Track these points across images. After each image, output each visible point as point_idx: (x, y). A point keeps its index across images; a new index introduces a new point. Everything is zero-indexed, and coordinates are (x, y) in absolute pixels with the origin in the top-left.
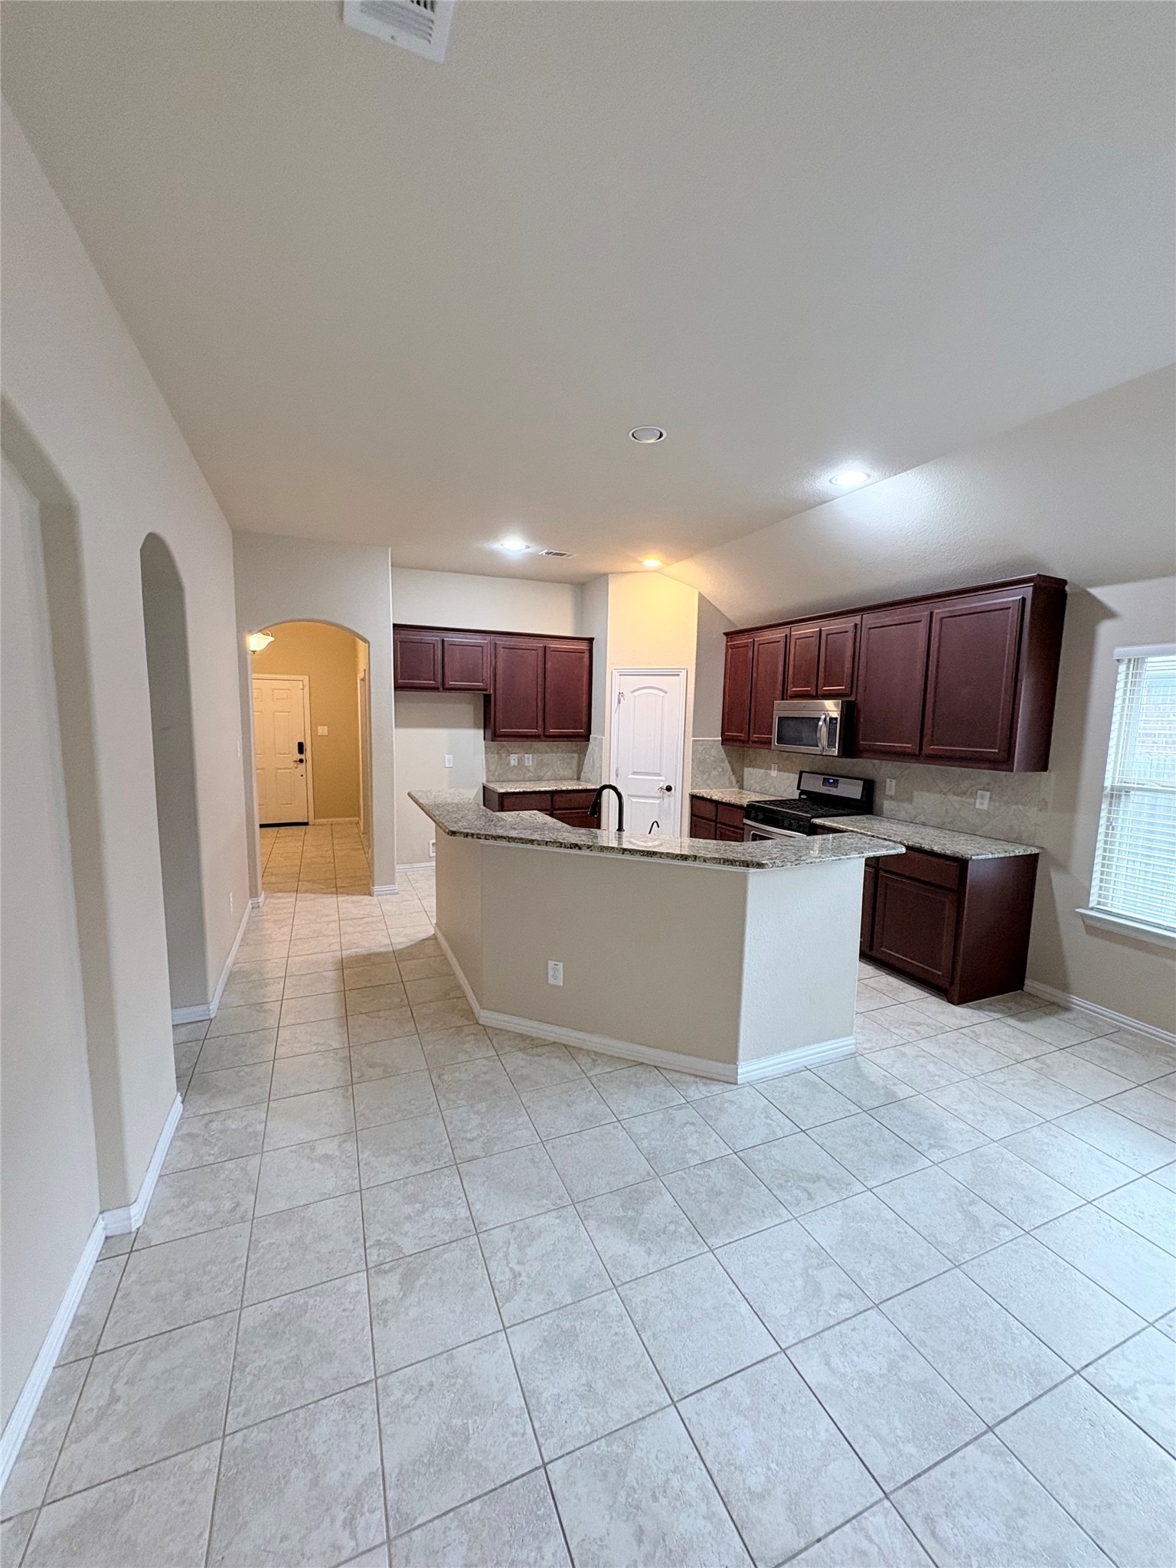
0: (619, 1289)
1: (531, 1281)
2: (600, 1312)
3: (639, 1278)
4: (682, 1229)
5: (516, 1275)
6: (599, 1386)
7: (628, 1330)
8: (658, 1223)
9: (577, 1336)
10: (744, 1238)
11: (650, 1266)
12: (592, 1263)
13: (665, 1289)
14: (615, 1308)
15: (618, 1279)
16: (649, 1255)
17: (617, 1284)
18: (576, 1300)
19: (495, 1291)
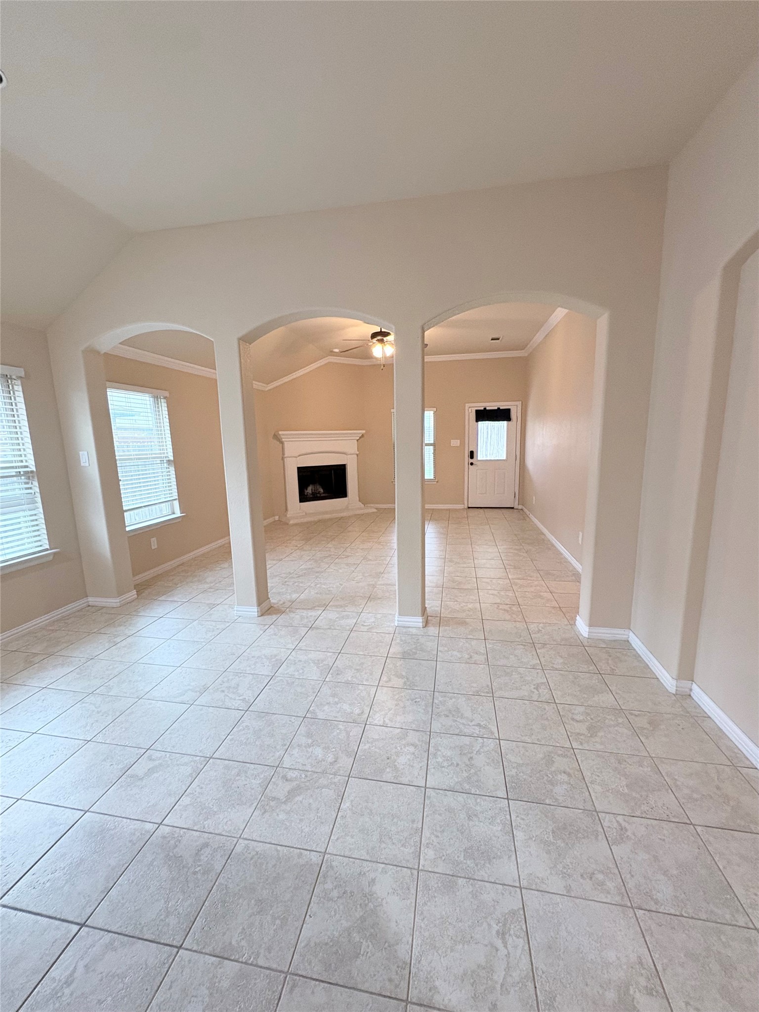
0: (416, 867)
1: (488, 920)
2: (441, 858)
3: (396, 865)
4: (329, 886)
5: (502, 934)
6: (463, 815)
7: (428, 835)
8: (341, 907)
9: (465, 850)
10: (293, 847)
11: (380, 870)
12: (425, 904)
13: (383, 845)
14: (429, 854)
15: (412, 874)
16: (373, 880)
17: (415, 872)
18: (455, 878)
19: (525, 930)
